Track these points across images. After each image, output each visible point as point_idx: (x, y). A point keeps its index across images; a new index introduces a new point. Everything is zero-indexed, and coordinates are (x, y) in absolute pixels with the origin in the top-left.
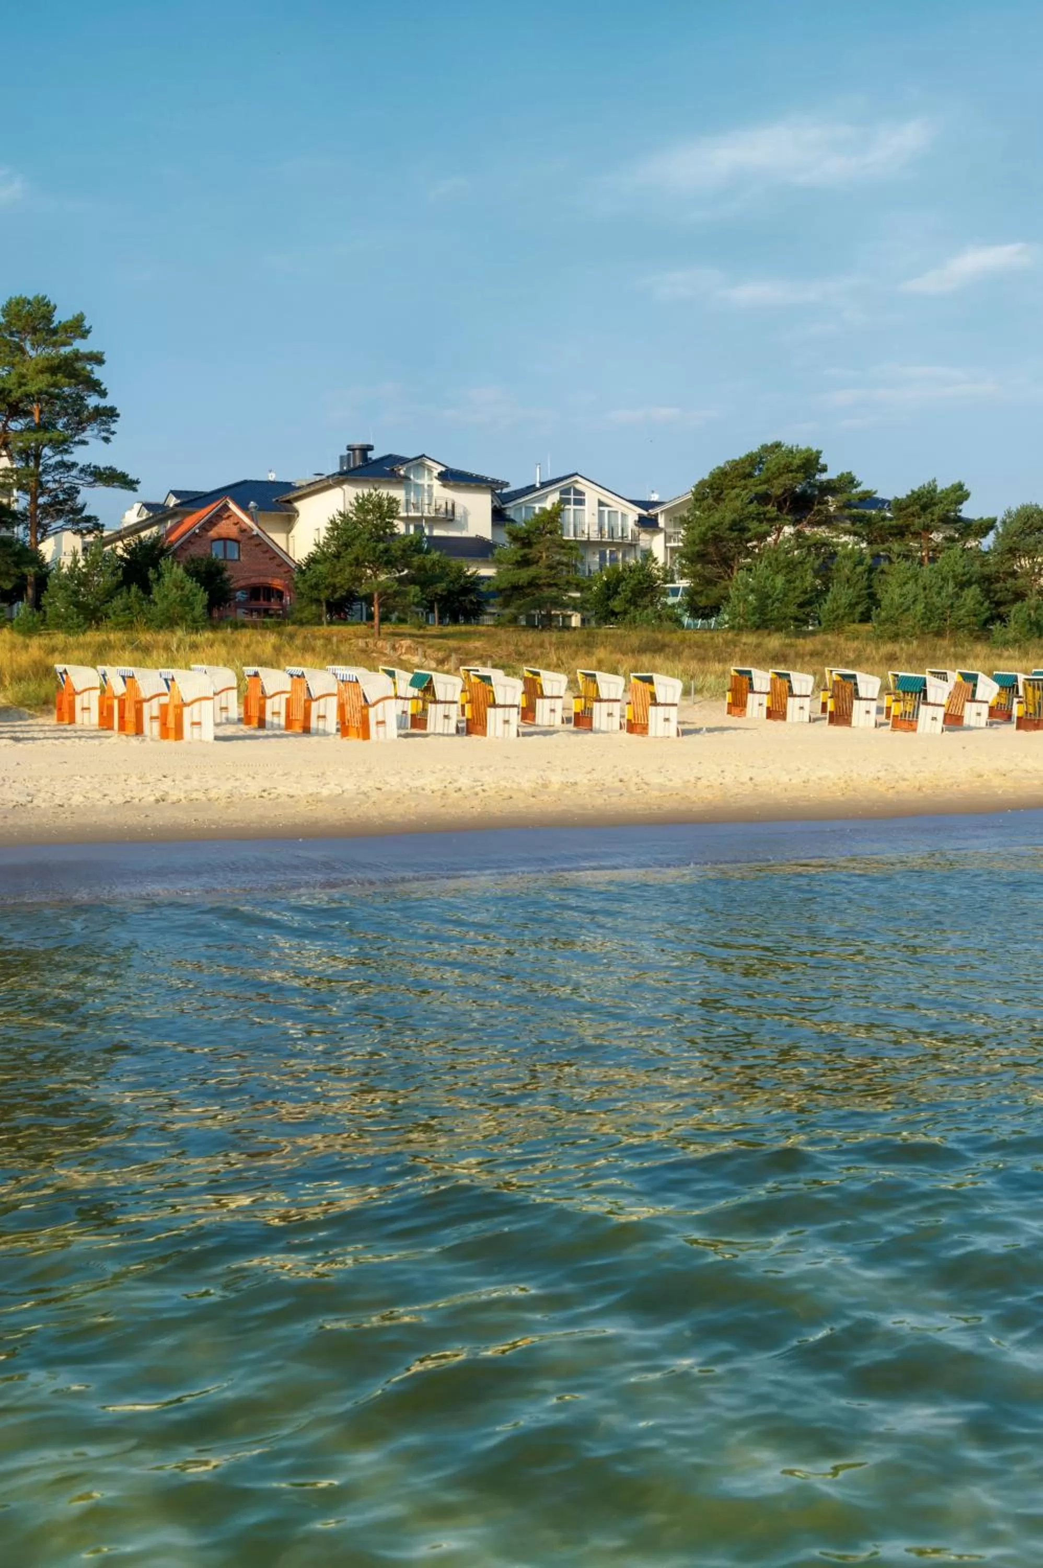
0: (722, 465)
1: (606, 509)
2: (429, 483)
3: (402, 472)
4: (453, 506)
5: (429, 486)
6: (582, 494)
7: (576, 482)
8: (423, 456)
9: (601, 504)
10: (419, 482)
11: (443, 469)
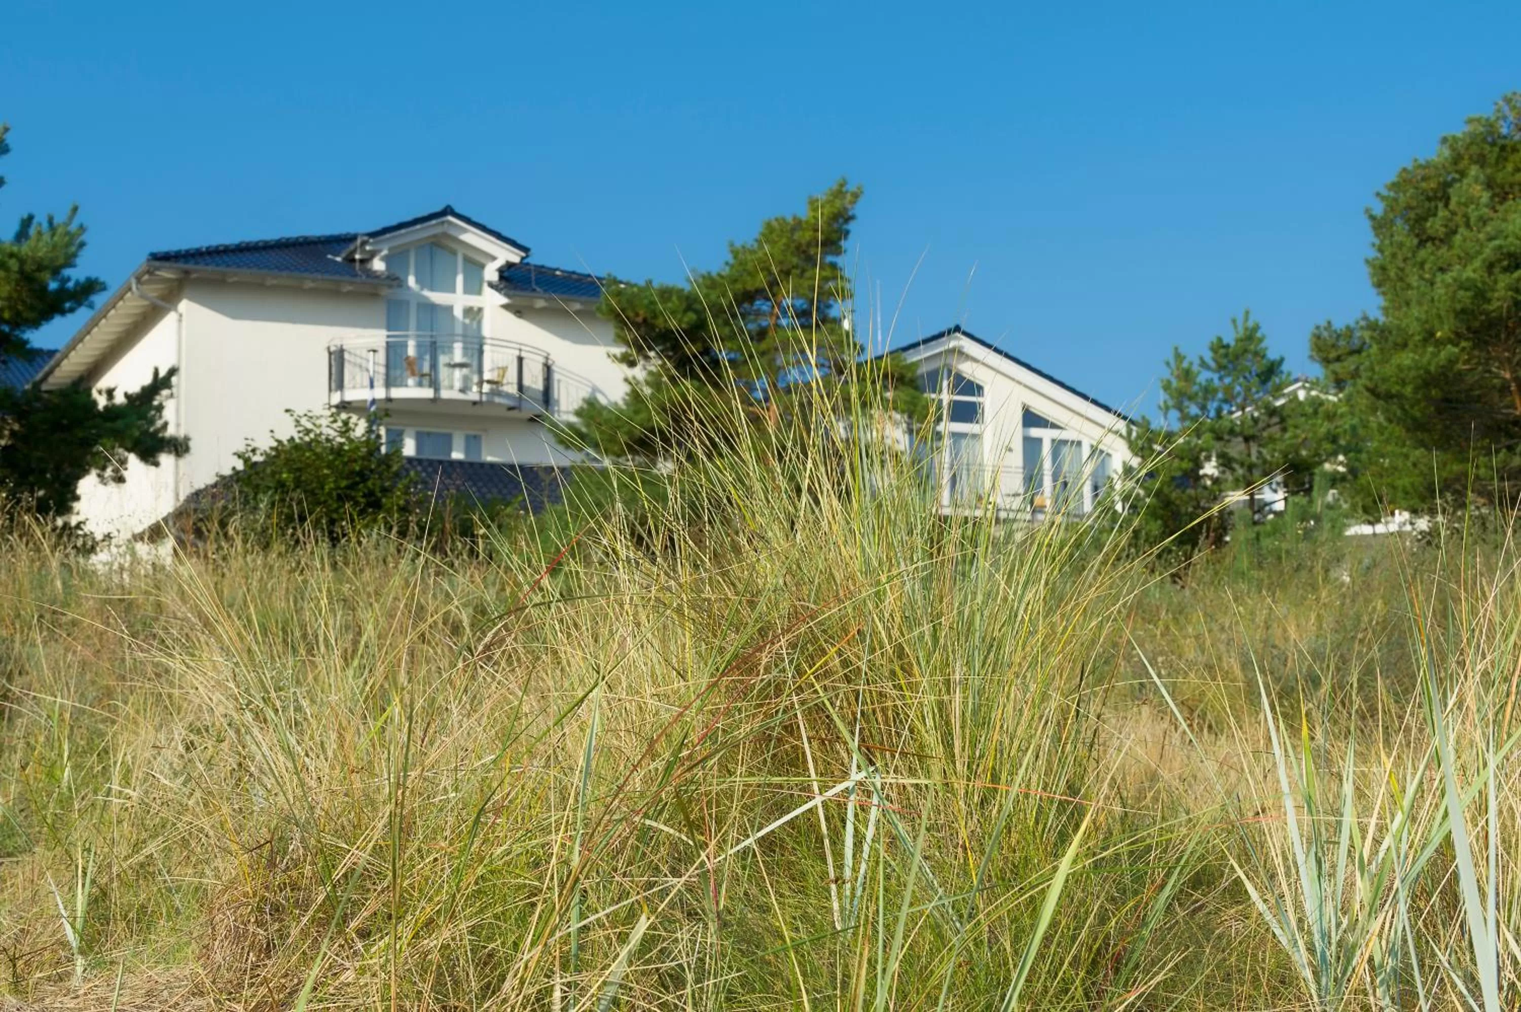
0: (1487, 112)
1: (1046, 435)
2: (473, 301)
3: (378, 265)
4: (548, 370)
5: (468, 311)
6: (973, 388)
7: (960, 353)
8: (448, 211)
9: (1031, 419)
10: (437, 297)
11: (515, 257)
